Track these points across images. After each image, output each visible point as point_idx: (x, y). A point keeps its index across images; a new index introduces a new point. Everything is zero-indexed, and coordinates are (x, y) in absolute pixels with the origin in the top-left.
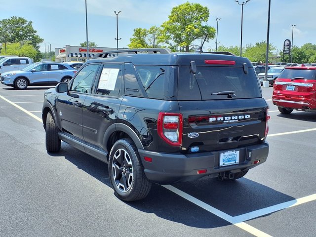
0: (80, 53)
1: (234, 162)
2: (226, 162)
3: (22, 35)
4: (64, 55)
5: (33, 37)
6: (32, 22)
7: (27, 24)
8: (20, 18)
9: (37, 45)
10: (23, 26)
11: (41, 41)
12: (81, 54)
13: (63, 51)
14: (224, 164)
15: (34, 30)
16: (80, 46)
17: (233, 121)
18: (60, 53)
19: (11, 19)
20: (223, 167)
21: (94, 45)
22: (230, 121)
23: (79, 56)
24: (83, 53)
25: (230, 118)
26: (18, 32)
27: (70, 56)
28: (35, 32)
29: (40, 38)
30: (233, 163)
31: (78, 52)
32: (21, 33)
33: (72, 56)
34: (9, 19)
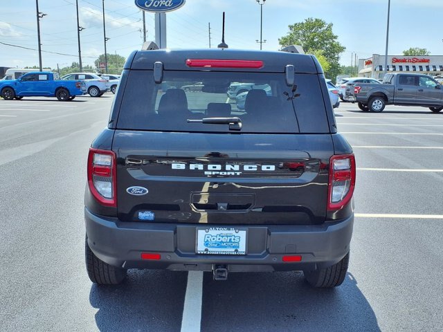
0: (394, 64)
1: (233, 250)
2: (213, 247)
3: (318, 42)
4: (369, 69)
5: (332, 45)
6: (332, 25)
7: (325, 28)
8: (316, 20)
9: (336, 56)
10: (320, 30)
11: (342, 49)
12: (394, 67)
13: (369, 63)
14: (206, 250)
15: (335, 35)
16: (403, 54)
17: (229, 173)
18: (365, 66)
19: (304, 22)
20: (204, 254)
21: (424, 52)
22: (221, 173)
23: (391, 69)
24: (397, 65)
25: (219, 167)
26: (313, 39)
27: (378, 69)
28: (336, 37)
29: (342, 46)
30: (231, 250)
31: (390, 63)
32: (316, 40)
33: (381, 70)
34: (302, 23)
